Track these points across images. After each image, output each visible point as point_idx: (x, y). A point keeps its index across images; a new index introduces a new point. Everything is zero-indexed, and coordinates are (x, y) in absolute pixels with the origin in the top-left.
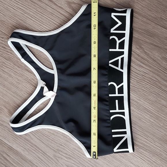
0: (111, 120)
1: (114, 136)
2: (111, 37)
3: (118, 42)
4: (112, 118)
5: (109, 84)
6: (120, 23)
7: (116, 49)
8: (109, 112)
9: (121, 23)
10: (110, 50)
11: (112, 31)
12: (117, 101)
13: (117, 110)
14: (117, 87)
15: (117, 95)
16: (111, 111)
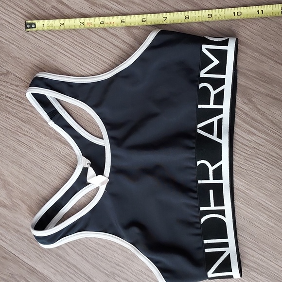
0: (202, 222)
1: (207, 250)
2: (201, 85)
3: (213, 93)
4: (203, 220)
5: (199, 163)
6: (216, 62)
7: (209, 104)
8: (198, 210)
9: (218, 62)
10: (200, 106)
11: (203, 74)
12: (211, 192)
13: (212, 207)
14: (211, 169)
15: (211, 181)
16: (202, 209)
